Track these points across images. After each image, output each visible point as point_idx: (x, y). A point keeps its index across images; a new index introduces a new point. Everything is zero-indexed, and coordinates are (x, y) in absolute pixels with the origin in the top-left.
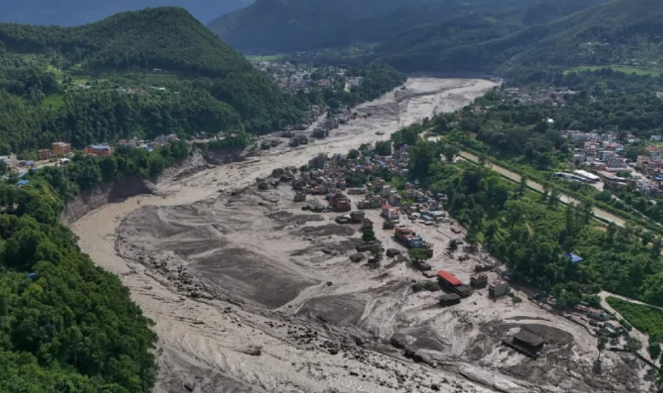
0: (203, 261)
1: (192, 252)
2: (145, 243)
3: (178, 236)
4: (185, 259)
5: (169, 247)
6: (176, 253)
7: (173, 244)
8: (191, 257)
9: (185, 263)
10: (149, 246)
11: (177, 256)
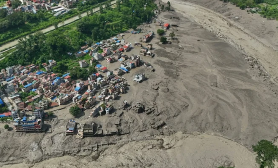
0: (239, 66)
1: (241, 74)
2: (267, 92)
3: (244, 88)
4: (247, 72)
5: (254, 82)
6: (250, 78)
7: (249, 83)
8: (244, 72)
9: (248, 70)
10: (265, 89)
11: (251, 75)
